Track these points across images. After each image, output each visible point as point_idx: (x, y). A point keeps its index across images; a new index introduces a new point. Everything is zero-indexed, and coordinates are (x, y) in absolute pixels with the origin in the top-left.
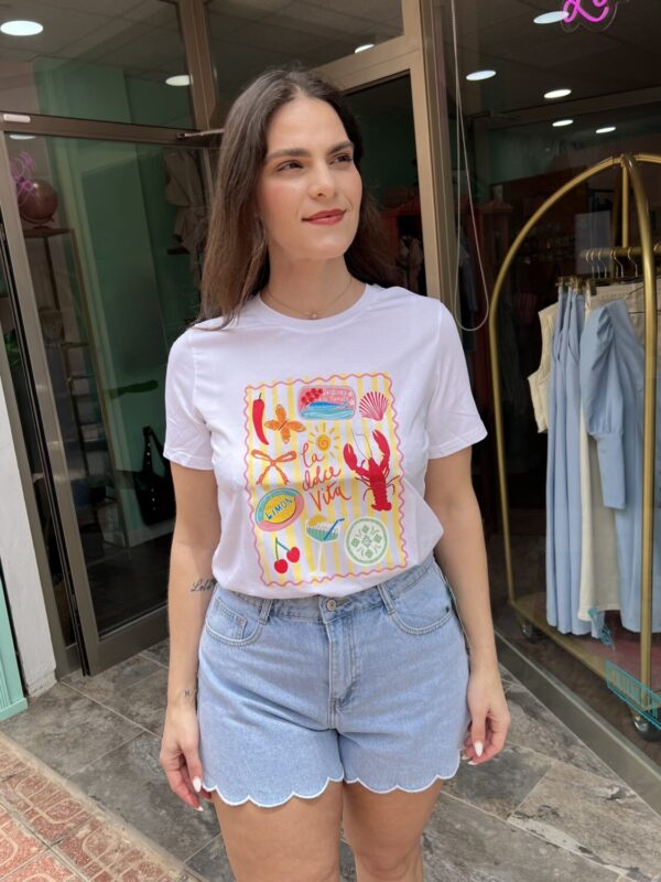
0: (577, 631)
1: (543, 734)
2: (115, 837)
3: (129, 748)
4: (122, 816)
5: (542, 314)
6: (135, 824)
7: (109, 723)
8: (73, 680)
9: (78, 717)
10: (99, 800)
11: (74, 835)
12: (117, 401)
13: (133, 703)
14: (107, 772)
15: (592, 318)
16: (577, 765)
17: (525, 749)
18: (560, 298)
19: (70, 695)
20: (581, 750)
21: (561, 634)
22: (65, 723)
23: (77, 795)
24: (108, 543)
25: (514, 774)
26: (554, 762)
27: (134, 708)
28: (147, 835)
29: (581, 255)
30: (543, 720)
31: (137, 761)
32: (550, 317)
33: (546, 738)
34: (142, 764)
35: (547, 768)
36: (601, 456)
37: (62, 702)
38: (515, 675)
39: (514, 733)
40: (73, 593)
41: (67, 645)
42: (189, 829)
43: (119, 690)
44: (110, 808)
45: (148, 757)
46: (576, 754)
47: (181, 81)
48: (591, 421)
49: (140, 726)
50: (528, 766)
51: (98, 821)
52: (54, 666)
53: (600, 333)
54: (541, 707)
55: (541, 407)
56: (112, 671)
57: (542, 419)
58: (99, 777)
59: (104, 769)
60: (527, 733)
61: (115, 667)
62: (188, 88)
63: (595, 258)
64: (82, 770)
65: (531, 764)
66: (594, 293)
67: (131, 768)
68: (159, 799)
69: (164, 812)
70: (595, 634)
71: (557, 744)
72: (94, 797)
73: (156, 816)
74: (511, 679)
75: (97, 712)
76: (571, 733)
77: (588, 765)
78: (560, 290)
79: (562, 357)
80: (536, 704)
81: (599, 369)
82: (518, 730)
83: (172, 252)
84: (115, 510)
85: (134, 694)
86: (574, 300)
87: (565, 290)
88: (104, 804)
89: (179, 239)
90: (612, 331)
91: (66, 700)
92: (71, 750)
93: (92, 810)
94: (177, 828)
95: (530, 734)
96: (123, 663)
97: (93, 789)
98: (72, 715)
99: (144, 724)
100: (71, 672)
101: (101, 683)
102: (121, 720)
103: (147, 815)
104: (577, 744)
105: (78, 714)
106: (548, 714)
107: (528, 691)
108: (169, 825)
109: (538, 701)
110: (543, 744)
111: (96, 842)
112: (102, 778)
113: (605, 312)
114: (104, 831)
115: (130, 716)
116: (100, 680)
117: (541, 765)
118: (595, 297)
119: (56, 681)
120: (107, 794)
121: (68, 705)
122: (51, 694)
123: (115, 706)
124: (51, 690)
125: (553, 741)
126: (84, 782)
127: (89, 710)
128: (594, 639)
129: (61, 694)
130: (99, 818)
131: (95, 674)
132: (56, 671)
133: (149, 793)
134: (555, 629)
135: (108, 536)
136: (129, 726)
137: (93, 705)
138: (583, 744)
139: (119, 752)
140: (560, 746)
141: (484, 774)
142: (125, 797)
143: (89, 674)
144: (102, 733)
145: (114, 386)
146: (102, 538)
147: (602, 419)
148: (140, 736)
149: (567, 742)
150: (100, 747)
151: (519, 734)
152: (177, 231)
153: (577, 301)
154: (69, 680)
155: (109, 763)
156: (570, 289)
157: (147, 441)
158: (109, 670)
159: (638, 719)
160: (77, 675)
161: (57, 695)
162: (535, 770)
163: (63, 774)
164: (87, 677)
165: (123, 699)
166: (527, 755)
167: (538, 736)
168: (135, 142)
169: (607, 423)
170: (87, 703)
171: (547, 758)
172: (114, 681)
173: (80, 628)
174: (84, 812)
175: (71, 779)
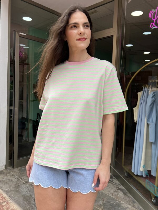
0: (139, 174)
1: (127, 199)
2: (12, 206)
3: (20, 186)
4: (15, 201)
5: (138, 93)
6: (18, 204)
7: (16, 180)
8: (9, 169)
9: (9, 177)
10: (10, 197)
11: (2, 204)
12: (33, 102)
13: (23, 176)
14: (13, 191)
15: (151, 94)
16: (136, 208)
17: (122, 202)
18: (143, 89)
19: (7, 172)
20: (137, 204)
21: (135, 175)
22: (5, 178)
23: (5, 195)
24: (24, 140)
25: (119, 208)
26: (130, 206)
27: (23, 177)
28: (21, 207)
29: (149, 81)
30: (128, 196)
31: (21, 189)
32: (140, 94)
33: (128, 200)
34: (22, 190)
35: (128, 208)
36: (150, 128)
37: (5, 173)
38: (121, 184)
39: (120, 198)
40: (14, 146)
41: (9, 160)
42: (31, 207)
43: (20, 173)
44: (12, 199)
45: (24, 189)
46: (136, 205)
48: (148, 119)
49: (24, 182)
50: (123, 207)
51: (8, 202)
52: (5, 164)
53: (152, 97)
54: (128, 193)
55: (136, 116)
56: (19, 168)
57: (136, 119)
58: (11, 192)
59: (13, 190)
60: (123, 198)
61: (20, 167)
63: (153, 82)
64: (7, 189)
65: (123, 206)
66: (151, 89)
67: (19, 191)
68: (25, 199)
69: (26, 202)
70: (144, 176)
71: (131, 202)
72: (9, 196)
73: (24, 203)
74: (120, 185)
75: (13, 177)
76: (135, 200)
77: (139, 209)
78: (143, 88)
79: (142, 103)
80: (126, 192)
81: (151, 106)
82: (121, 197)
84: (27, 132)
85: (24, 174)
86: (146, 90)
87: (145, 88)
88: (11, 198)
90: (155, 98)
91: (6, 173)
92: (5, 184)
93: (8, 199)
94: (29, 206)
95: (124, 199)
96: (22, 167)
97: (9, 194)
98: (7, 177)
99: (25, 181)
100: (9, 167)
101: (16, 170)
102: (19, 180)
103: (22, 202)
104: (136, 203)
105: (9, 176)
106: (129, 195)
107: (125, 189)
108: (27, 205)
109: (127, 191)
110: (127, 202)
111: (7, 207)
112: (12, 192)
113: (154, 93)
114: (10, 204)
115: (22, 179)
116: (15, 170)
117: (126, 207)
118: (151, 90)
119: (5, 168)
120: (12, 196)
121: (6, 174)
122: (3, 171)
123: (18, 176)
124: (3, 170)
125: (130, 202)
126: (7, 192)
127: (12, 176)
128: (143, 177)
129: (5, 171)
130: (9, 201)
131: (15, 168)
132: (5, 165)
133: (23, 197)
134: (133, 173)
135: (24, 138)
136: (21, 181)
137: (13, 175)
138: (138, 203)
139: (17, 187)
140: (132, 202)
141: (111, 206)
142: (17, 197)
143: (13, 168)
144: (14, 182)
145: (33, 99)
146: (23, 138)
147: (151, 119)
148: (23, 184)
149: (134, 202)
150: (13, 185)
151: (121, 198)
153: (147, 90)
154: (8, 169)
155: (14, 189)
156: (146, 87)
157: (38, 117)
158: (18, 168)
159: (153, 199)
160: (10, 168)
161: (4, 171)
162: (124, 207)
163: (2, 190)
164: (13, 169)
165: (21, 175)
166: (123, 204)
167: (126, 200)
169: (152, 120)
170: (11, 174)
171: (128, 205)
172: (19, 170)
173: (13, 155)
174: (6, 199)
175: (4, 191)
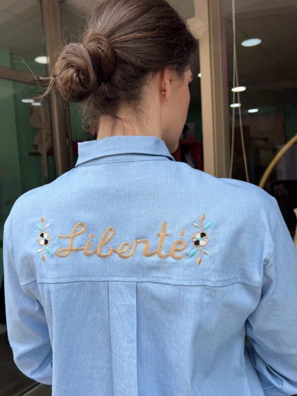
47: (42, 60)
62: (46, 66)
83: (31, 154)
89: (36, 147)
152: (35, 142)
168: (12, 80)
